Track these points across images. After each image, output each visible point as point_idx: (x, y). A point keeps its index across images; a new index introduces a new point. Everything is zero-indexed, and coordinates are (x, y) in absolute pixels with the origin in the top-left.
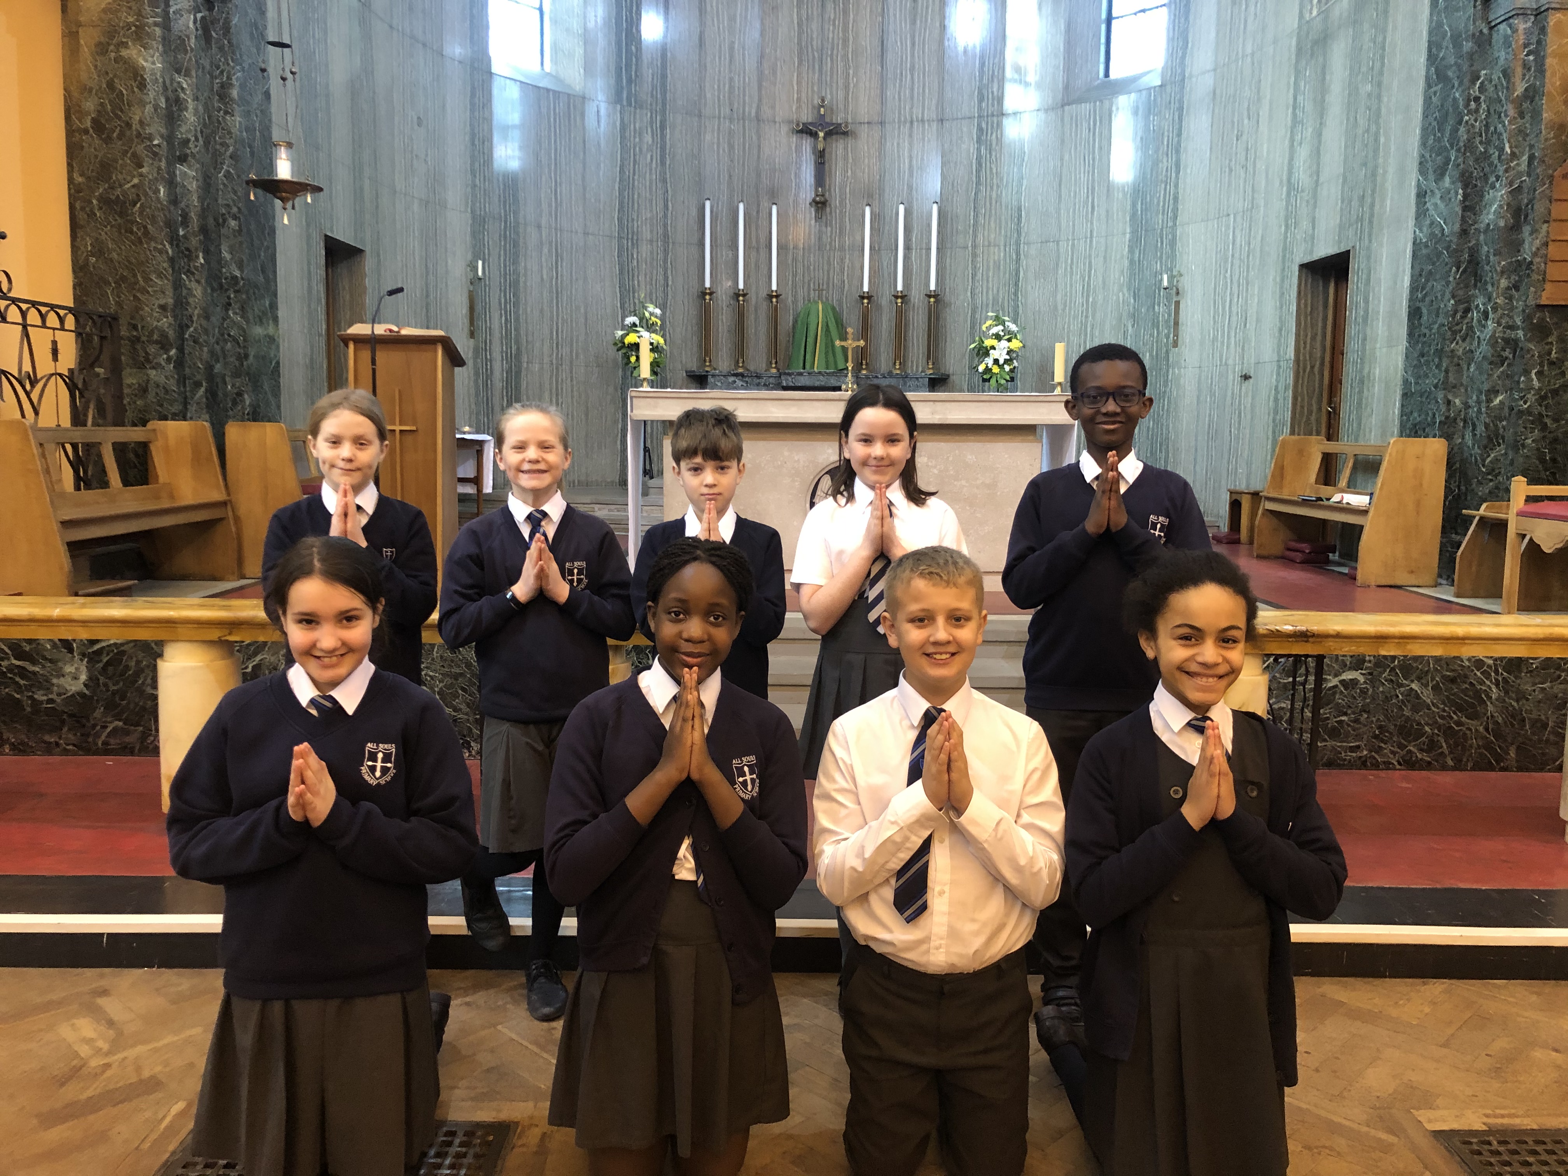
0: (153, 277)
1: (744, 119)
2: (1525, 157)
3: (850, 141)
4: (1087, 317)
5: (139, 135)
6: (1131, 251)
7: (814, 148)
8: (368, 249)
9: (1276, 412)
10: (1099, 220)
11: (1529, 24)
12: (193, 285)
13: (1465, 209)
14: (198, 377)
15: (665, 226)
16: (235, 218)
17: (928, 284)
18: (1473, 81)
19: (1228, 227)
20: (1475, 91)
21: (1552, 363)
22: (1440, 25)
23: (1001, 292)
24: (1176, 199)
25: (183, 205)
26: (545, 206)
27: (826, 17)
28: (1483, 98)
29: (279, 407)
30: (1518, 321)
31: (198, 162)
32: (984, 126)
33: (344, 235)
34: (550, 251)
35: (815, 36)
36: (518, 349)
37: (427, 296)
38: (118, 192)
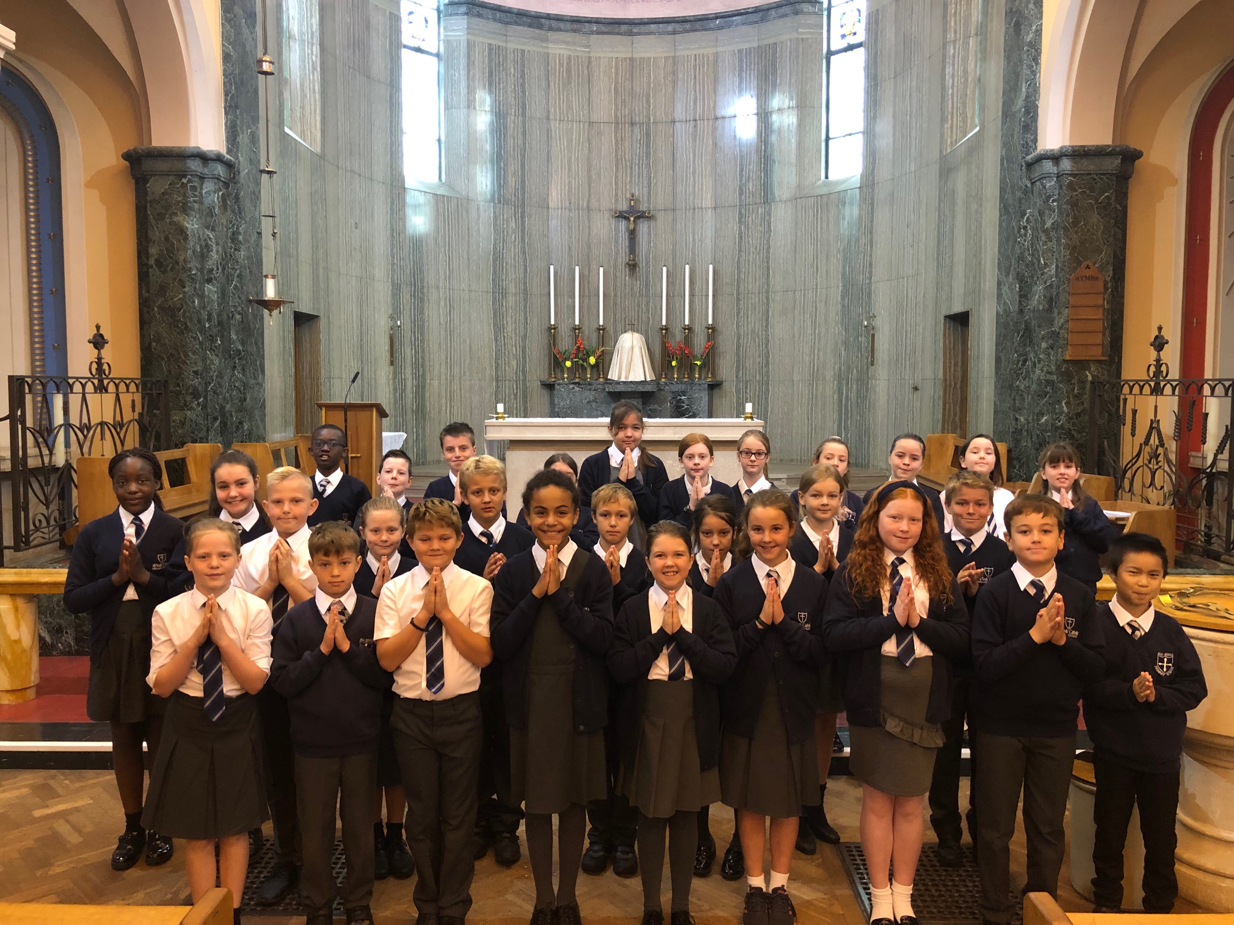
0: (190, 354)
1: (579, 210)
2: (1054, 266)
3: (652, 223)
4: (815, 343)
5: (183, 268)
6: (843, 299)
7: (627, 229)
8: (321, 315)
9: (934, 414)
10: (821, 277)
11: (1053, 183)
12: (214, 357)
13: (1021, 296)
14: (216, 414)
15: (525, 283)
16: (239, 313)
17: (708, 320)
18: (1022, 217)
19: (903, 286)
20: (1023, 223)
21: (1076, 396)
22: (1005, 178)
23: (757, 325)
24: (871, 265)
25: (208, 309)
26: (442, 273)
27: (635, 138)
28: (1029, 227)
29: (265, 429)
30: (1053, 368)
31: (218, 282)
32: (743, 211)
33: (305, 308)
34: (445, 304)
35: (627, 151)
36: (423, 370)
37: (361, 340)
38: (170, 303)
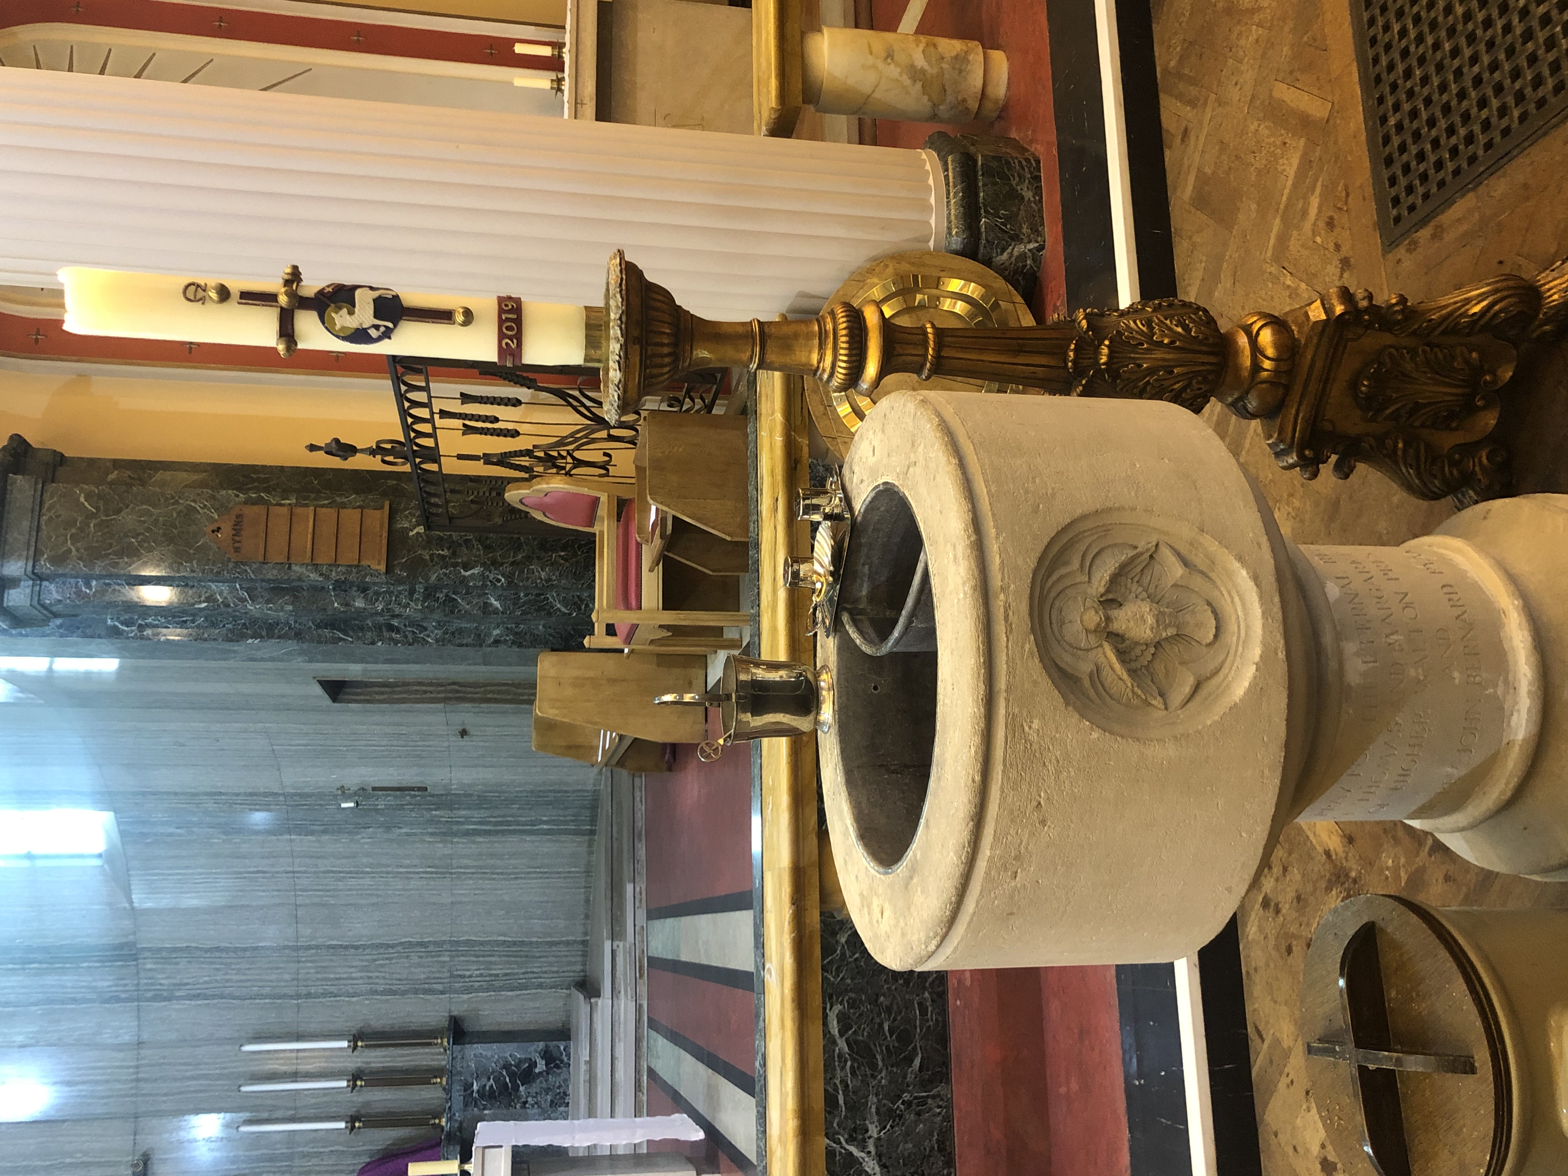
2: (213, 586)
4: (388, 873)
6: (312, 833)
9: (506, 713)
10: (272, 865)
11: (52, 587)
13: (271, 636)
17: (341, 1049)
21: (454, 554)
23: (354, 964)
24: (253, 794)
28: (140, 622)
30: (402, 588)
32: (149, 994)
